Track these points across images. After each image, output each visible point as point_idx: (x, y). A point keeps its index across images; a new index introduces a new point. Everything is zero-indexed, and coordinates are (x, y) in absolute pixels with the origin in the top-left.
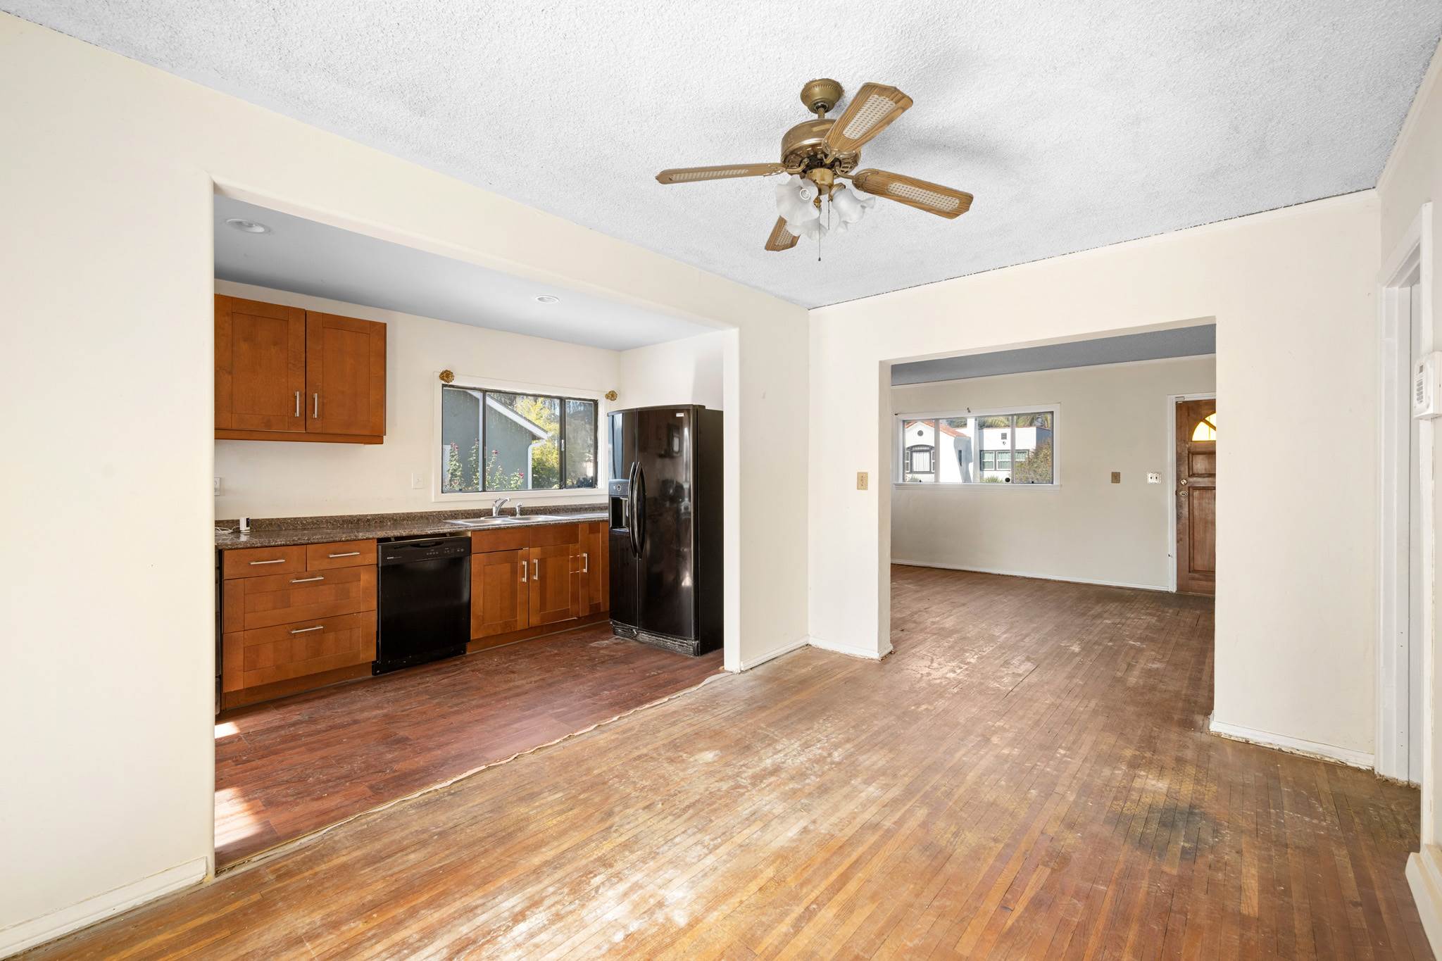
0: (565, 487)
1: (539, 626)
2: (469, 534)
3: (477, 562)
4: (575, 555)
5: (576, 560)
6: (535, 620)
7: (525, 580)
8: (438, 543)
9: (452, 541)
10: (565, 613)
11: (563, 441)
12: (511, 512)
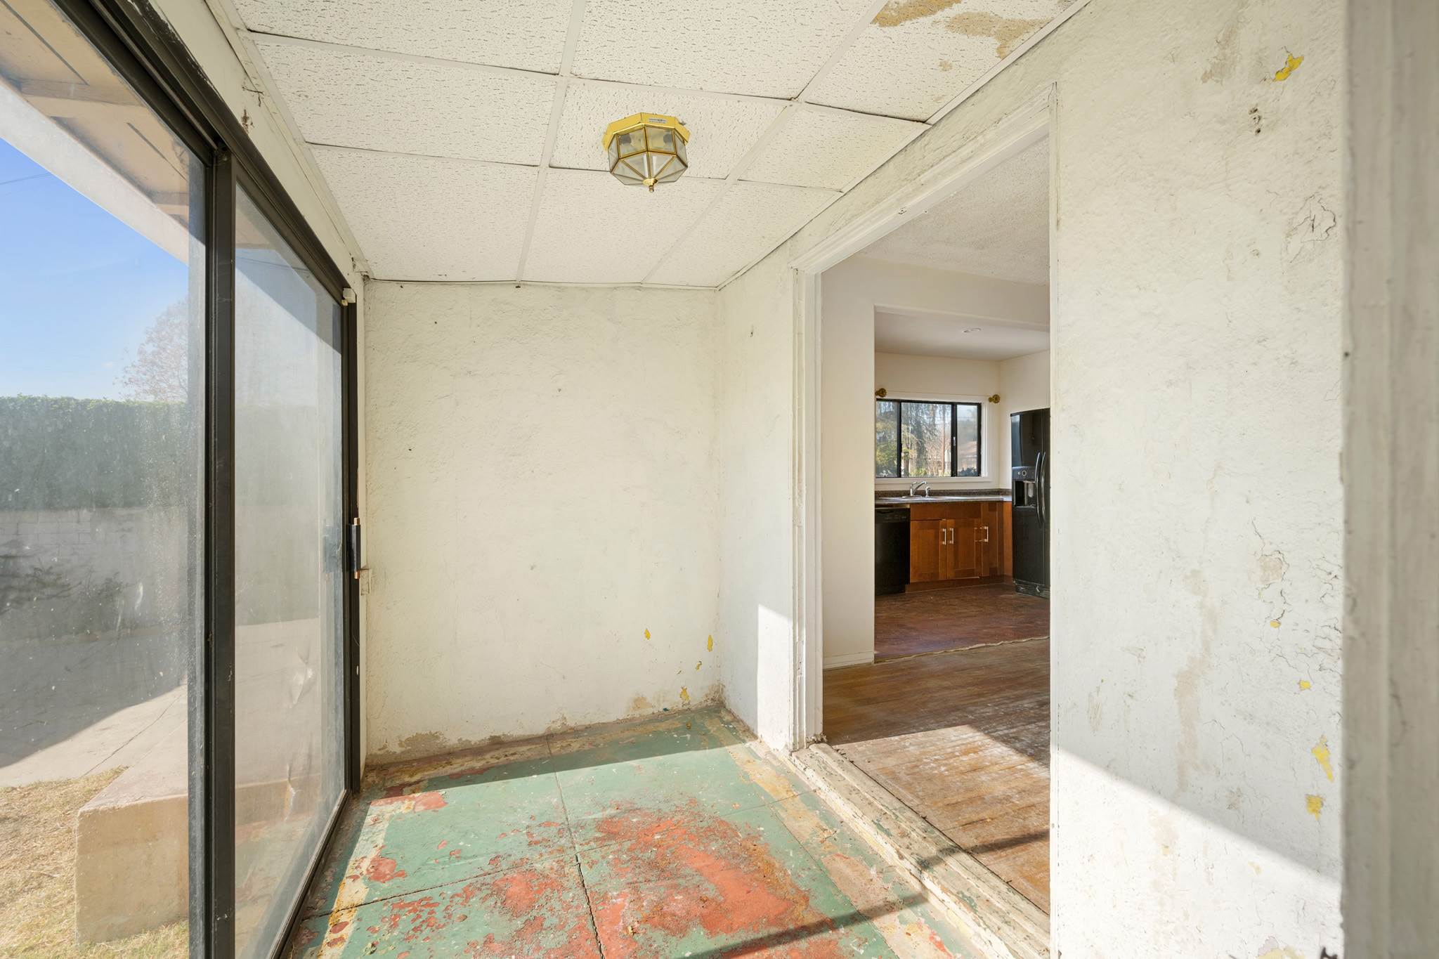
0: (957, 476)
1: (952, 580)
2: (908, 506)
3: (914, 527)
4: (978, 527)
5: (978, 531)
6: (950, 575)
7: (944, 543)
8: (892, 511)
9: (897, 510)
10: (971, 573)
11: (954, 438)
12: (923, 494)
